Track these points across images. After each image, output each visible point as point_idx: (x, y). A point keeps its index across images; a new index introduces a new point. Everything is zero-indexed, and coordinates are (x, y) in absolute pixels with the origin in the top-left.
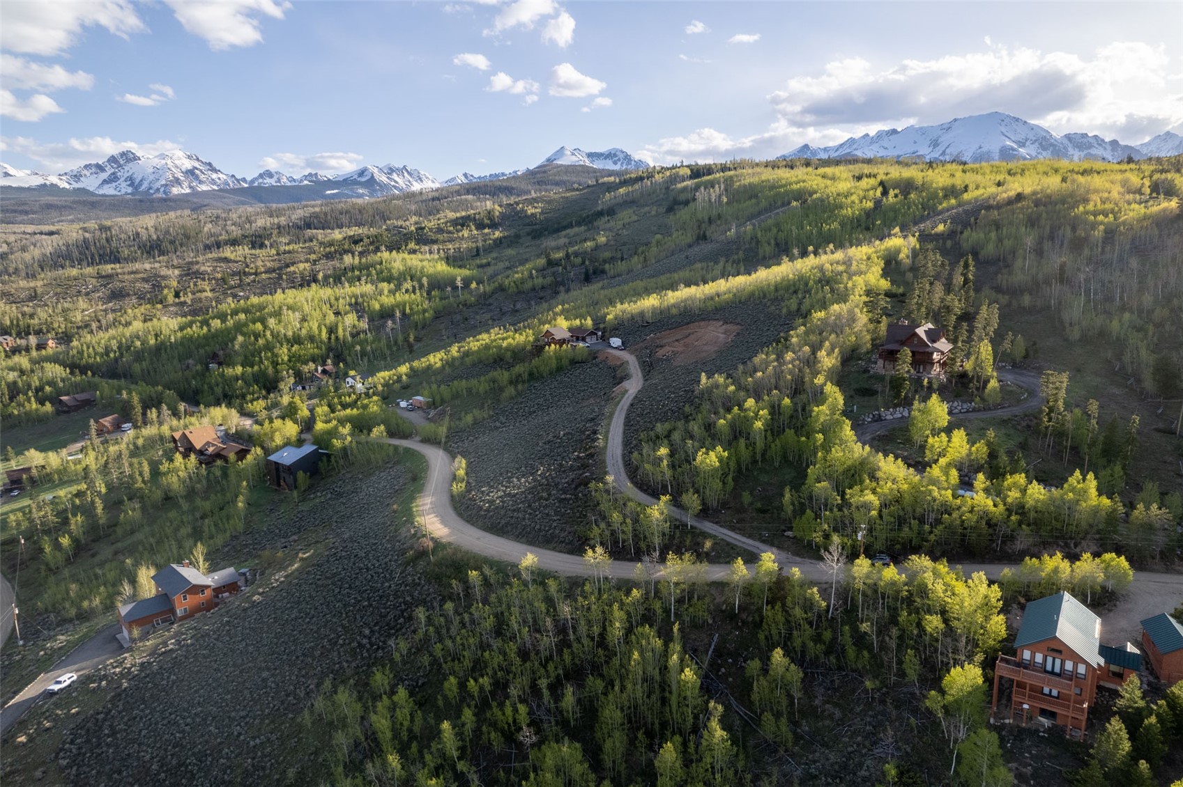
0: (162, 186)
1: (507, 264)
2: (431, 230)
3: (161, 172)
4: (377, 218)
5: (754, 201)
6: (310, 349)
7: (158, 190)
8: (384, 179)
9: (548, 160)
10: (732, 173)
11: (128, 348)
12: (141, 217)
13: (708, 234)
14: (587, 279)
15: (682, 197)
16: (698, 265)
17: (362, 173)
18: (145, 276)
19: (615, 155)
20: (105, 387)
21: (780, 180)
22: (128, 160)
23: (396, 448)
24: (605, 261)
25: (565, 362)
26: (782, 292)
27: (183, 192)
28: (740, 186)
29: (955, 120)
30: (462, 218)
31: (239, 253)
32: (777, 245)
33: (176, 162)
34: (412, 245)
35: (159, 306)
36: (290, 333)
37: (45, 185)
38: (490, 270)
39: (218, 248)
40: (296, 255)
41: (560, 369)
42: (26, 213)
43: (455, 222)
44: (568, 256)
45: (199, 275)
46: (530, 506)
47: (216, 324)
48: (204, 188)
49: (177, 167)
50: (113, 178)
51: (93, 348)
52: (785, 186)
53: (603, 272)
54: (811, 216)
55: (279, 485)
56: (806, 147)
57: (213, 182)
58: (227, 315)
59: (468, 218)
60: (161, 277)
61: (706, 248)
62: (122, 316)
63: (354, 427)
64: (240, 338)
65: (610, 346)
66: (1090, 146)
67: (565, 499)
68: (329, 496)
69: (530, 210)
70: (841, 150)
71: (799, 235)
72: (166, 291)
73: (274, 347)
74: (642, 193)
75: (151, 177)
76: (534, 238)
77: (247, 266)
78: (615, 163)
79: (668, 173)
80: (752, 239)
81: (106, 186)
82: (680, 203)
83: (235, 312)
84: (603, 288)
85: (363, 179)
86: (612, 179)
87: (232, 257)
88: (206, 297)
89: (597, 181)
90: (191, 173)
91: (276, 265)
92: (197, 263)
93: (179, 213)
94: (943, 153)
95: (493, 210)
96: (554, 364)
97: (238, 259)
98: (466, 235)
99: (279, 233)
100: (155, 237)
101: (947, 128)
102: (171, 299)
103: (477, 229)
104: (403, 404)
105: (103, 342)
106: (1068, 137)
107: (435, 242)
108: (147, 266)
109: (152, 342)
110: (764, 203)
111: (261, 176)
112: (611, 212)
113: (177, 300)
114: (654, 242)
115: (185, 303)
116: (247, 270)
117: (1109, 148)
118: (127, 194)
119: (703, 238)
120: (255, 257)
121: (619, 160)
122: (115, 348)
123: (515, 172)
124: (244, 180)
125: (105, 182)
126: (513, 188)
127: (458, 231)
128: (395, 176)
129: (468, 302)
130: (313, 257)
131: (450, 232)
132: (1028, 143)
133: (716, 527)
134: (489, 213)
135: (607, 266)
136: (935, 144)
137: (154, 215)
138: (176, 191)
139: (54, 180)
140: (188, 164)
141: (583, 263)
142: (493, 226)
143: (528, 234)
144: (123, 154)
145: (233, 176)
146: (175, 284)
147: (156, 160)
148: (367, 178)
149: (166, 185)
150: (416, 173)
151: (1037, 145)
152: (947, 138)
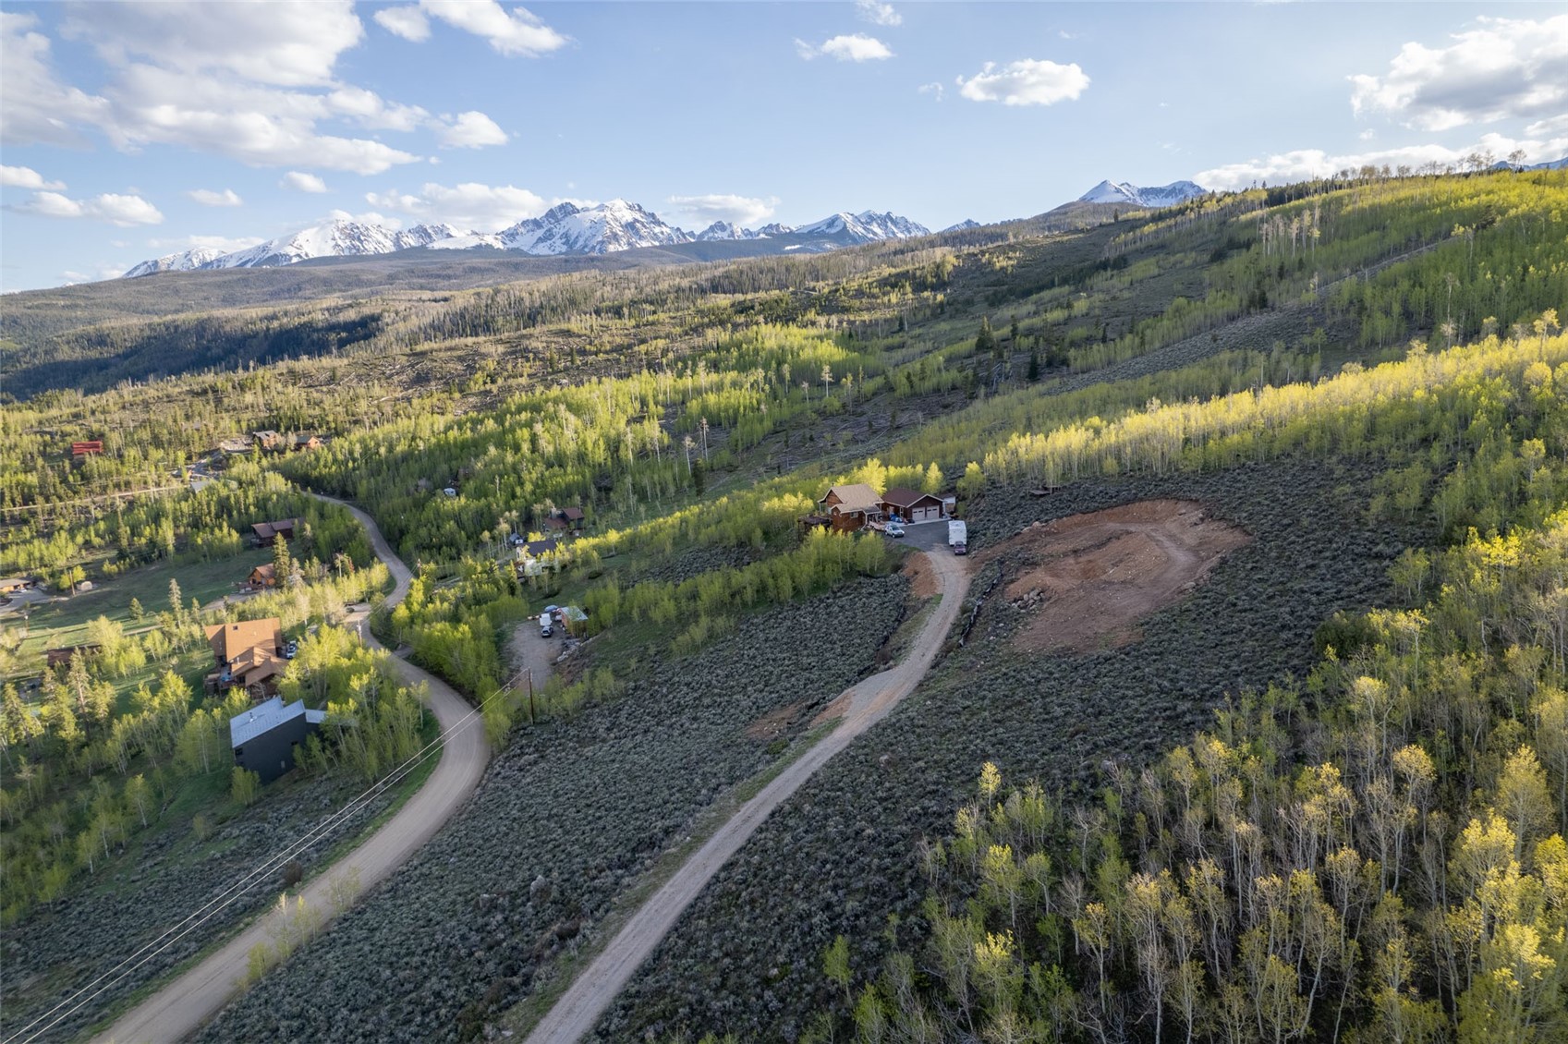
0: (598, 243)
2: (847, 292)
3: (598, 226)
5: (1375, 234)
7: (594, 248)
8: (860, 230)
10: (1341, 192)
13: (1269, 296)
14: (1034, 375)
15: (1244, 236)
16: (1226, 356)
17: (832, 222)
22: (567, 214)
26: (1385, 440)
27: (620, 249)
28: (1353, 211)
30: (896, 275)
31: (585, 324)
32: (1407, 315)
33: (616, 214)
34: (811, 315)
35: (458, 395)
37: (480, 246)
42: (449, 277)
43: (885, 282)
44: (1014, 334)
45: (525, 353)
47: (486, 426)
48: (644, 244)
49: (616, 220)
50: (549, 236)
52: (1447, 203)
54: (1498, 254)
57: (655, 237)
59: (905, 275)
60: (481, 355)
61: (1259, 320)
64: (492, 451)
65: (941, 540)
69: (1000, 262)
71: (1463, 293)
72: (477, 375)
74: (1178, 231)
75: (588, 233)
77: (590, 342)
80: (1351, 302)
81: (541, 245)
82: (1236, 246)
85: (833, 231)
86: (1142, 215)
87: (577, 329)
89: (1116, 217)
90: (631, 226)
91: (628, 341)
93: (587, 273)
95: (945, 263)
97: (584, 332)
98: (895, 300)
102: (477, 386)
103: (913, 291)
107: (848, 310)
110: (1394, 237)
111: (712, 229)
112: (1120, 263)
114: (1169, 309)
115: (490, 391)
116: (587, 347)
118: (561, 253)
119: (1261, 303)
124: (692, 234)
125: (540, 240)
127: (884, 294)
128: (874, 227)
129: (828, 410)
130: (678, 330)
131: (874, 296)
134: (938, 267)
138: (612, 248)
139: (489, 240)
140: (628, 216)
142: (940, 285)
143: (985, 300)
144: (562, 207)
145: (678, 229)
146: (492, 365)
147: (595, 212)
148: (838, 229)
149: (603, 242)
150: (902, 222)
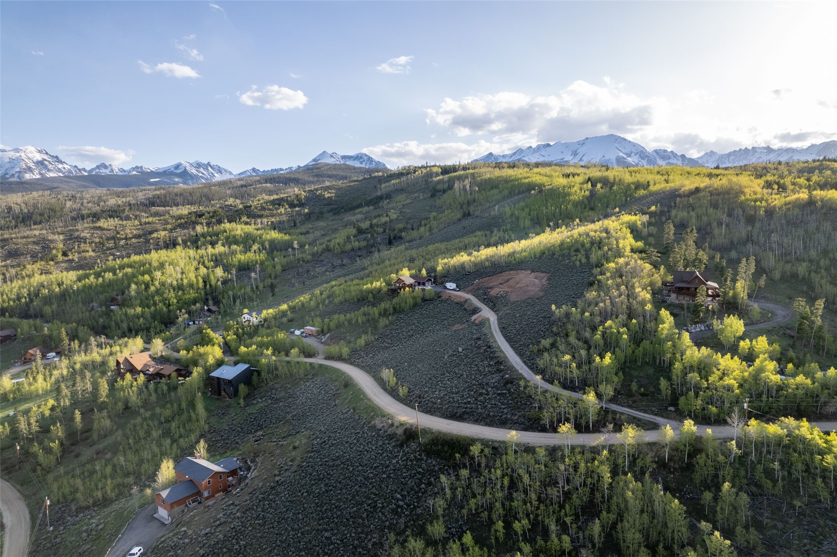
0: (16, 172)
1: (322, 232)
2: (256, 208)
3: (15, 162)
4: (204, 199)
5: (496, 190)
6: (192, 294)
7: (13, 175)
8: (194, 171)
9: (314, 160)
10: (471, 171)
11: (37, 295)
12: (9, 196)
13: (471, 212)
14: (390, 243)
15: (440, 187)
17: (177, 166)
18: (35, 240)
19: (361, 158)
20: (25, 325)
21: (511, 176)
23: (311, 364)
24: (401, 231)
25: (419, 300)
26: (566, 251)
27: (34, 177)
29: (587, 138)
30: (277, 199)
31: (109, 223)
33: (29, 155)
34: (244, 219)
35: (52, 263)
36: (175, 283)
38: (311, 237)
39: (83, 219)
40: (154, 225)
41: (415, 305)
43: (273, 202)
44: (371, 226)
45: (81, 240)
46: (476, 400)
47: (109, 276)
48: (52, 175)
49: (29, 158)
51: (7, 295)
53: (401, 238)
54: (550, 200)
55: (220, 394)
56: (491, 154)
57: (59, 170)
58: (116, 270)
59: (282, 199)
60: (49, 240)
61: (476, 221)
62: (22, 270)
63: (274, 350)
64: (133, 286)
65: (445, 288)
66: (669, 158)
67: (502, 393)
68: (270, 401)
69: (327, 195)
70: (514, 157)
72: (54, 252)
73: (164, 293)
74: (407, 184)
75: (8, 166)
76: (335, 214)
77: (118, 233)
78: (361, 163)
79: (424, 171)
80: (512, 215)
82: (439, 191)
83: (122, 267)
84: (406, 249)
85: (178, 171)
86: (380, 174)
87: (105, 226)
88: (90, 256)
90: (41, 163)
91: (141, 232)
92: (77, 230)
93: (40, 193)
94: (581, 160)
95: (301, 194)
96: (411, 301)
97: (111, 228)
98: (283, 212)
99: (131, 209)
100: (26, 211)
101: (582, 143)
102: (60, 257)
103: (290, 207)
104: (297, 332)
105: (15, 290)
106: (656, 151)
107: (261, 216)
108: (37, 233)
109: (57, 290)
110: (505, 192)
111: (98, 167)
112: (388, 196)
113: (66, 258)
114: (431, 216)
115: (73, 260)
116: (118, 236)
117: (680, 159)
119: (467, 215)
120: (124, 226)
121: (364, 161)
122: (26, 295)
123: (290, 168)
124: (84, 170)
126: (299, 179)
127: (276, 209)
128: (202, 170)
129: (306, 260)
130: (169, 227)
131: (270, 210)
132: (632, 155)
133: (619, 407)
134: (297, 196)
135: (403, 234)
136: (575, 154)
137: (20, 194)
138: (28, 176)
140: (39, 157)
141: (384, 231)
142: (302, 205)
143: (329, 212)
145: (76, 167)
146: (61, 246)
147: (12, 153)
148: (181, 170)
149: (20, 172)
150: (217, 168)
151: (638, 156)
152: (582, 150)
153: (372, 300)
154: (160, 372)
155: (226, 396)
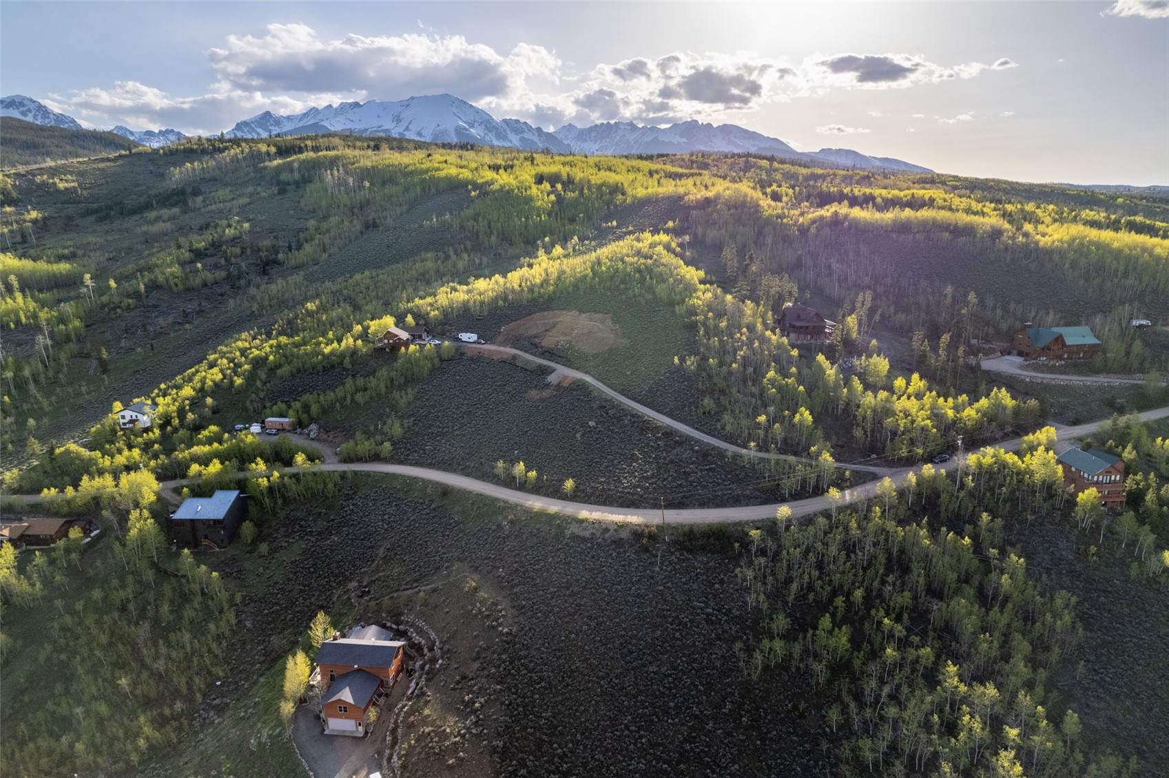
5: (396, 186)
14: (264, 271)
24: (271, 250)
29: (412, 98)
53: (276, 262)
55: (197, 545)
56: (268, 114)
65: (460, 340)
66: (523, 132)
69: (61, 184)
94: (408, 129)
101: (407, 104)
104: (255, 429)
106: (505, 121)
114: (309, 227)
117: (536, 134)
119: (372, 225)
132: (476, 125)
135: (280, 256)
136: (398, 120)
141: (244, 252)
142: (14, 202)
151: (483, 126)
152: (407, 115)
153: (350, 367)
154: (27, 533)
155: (212, 544)
